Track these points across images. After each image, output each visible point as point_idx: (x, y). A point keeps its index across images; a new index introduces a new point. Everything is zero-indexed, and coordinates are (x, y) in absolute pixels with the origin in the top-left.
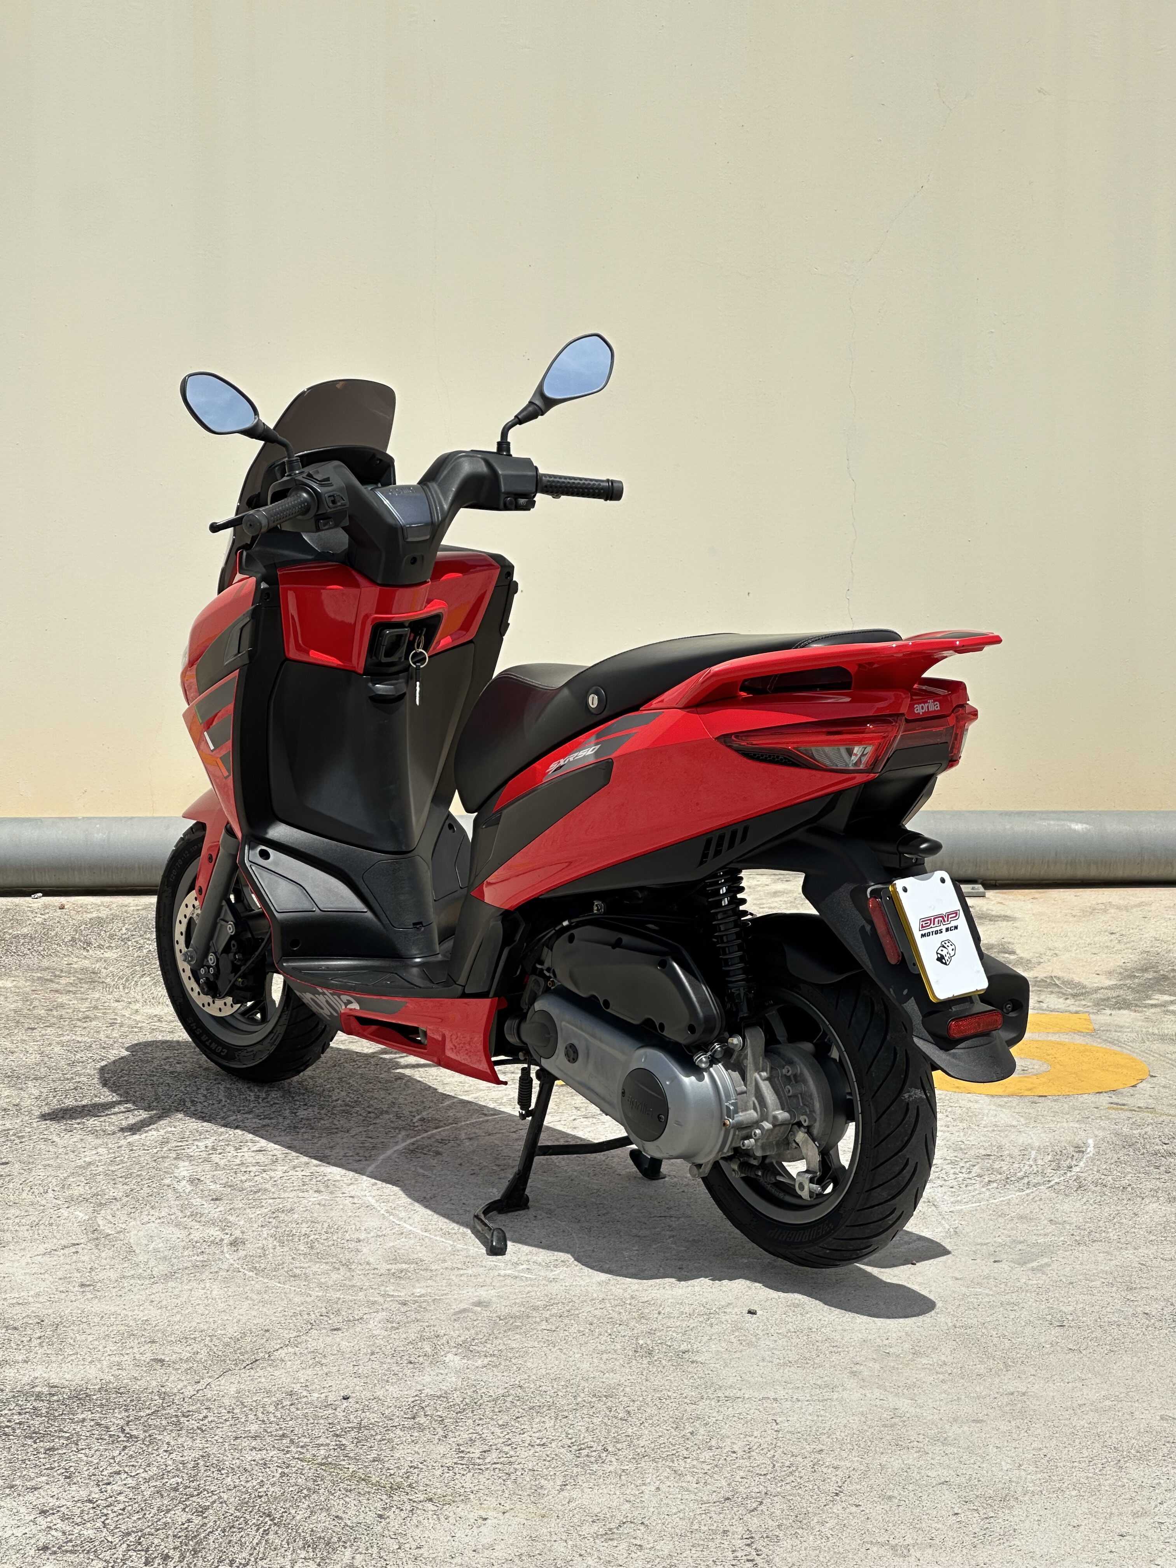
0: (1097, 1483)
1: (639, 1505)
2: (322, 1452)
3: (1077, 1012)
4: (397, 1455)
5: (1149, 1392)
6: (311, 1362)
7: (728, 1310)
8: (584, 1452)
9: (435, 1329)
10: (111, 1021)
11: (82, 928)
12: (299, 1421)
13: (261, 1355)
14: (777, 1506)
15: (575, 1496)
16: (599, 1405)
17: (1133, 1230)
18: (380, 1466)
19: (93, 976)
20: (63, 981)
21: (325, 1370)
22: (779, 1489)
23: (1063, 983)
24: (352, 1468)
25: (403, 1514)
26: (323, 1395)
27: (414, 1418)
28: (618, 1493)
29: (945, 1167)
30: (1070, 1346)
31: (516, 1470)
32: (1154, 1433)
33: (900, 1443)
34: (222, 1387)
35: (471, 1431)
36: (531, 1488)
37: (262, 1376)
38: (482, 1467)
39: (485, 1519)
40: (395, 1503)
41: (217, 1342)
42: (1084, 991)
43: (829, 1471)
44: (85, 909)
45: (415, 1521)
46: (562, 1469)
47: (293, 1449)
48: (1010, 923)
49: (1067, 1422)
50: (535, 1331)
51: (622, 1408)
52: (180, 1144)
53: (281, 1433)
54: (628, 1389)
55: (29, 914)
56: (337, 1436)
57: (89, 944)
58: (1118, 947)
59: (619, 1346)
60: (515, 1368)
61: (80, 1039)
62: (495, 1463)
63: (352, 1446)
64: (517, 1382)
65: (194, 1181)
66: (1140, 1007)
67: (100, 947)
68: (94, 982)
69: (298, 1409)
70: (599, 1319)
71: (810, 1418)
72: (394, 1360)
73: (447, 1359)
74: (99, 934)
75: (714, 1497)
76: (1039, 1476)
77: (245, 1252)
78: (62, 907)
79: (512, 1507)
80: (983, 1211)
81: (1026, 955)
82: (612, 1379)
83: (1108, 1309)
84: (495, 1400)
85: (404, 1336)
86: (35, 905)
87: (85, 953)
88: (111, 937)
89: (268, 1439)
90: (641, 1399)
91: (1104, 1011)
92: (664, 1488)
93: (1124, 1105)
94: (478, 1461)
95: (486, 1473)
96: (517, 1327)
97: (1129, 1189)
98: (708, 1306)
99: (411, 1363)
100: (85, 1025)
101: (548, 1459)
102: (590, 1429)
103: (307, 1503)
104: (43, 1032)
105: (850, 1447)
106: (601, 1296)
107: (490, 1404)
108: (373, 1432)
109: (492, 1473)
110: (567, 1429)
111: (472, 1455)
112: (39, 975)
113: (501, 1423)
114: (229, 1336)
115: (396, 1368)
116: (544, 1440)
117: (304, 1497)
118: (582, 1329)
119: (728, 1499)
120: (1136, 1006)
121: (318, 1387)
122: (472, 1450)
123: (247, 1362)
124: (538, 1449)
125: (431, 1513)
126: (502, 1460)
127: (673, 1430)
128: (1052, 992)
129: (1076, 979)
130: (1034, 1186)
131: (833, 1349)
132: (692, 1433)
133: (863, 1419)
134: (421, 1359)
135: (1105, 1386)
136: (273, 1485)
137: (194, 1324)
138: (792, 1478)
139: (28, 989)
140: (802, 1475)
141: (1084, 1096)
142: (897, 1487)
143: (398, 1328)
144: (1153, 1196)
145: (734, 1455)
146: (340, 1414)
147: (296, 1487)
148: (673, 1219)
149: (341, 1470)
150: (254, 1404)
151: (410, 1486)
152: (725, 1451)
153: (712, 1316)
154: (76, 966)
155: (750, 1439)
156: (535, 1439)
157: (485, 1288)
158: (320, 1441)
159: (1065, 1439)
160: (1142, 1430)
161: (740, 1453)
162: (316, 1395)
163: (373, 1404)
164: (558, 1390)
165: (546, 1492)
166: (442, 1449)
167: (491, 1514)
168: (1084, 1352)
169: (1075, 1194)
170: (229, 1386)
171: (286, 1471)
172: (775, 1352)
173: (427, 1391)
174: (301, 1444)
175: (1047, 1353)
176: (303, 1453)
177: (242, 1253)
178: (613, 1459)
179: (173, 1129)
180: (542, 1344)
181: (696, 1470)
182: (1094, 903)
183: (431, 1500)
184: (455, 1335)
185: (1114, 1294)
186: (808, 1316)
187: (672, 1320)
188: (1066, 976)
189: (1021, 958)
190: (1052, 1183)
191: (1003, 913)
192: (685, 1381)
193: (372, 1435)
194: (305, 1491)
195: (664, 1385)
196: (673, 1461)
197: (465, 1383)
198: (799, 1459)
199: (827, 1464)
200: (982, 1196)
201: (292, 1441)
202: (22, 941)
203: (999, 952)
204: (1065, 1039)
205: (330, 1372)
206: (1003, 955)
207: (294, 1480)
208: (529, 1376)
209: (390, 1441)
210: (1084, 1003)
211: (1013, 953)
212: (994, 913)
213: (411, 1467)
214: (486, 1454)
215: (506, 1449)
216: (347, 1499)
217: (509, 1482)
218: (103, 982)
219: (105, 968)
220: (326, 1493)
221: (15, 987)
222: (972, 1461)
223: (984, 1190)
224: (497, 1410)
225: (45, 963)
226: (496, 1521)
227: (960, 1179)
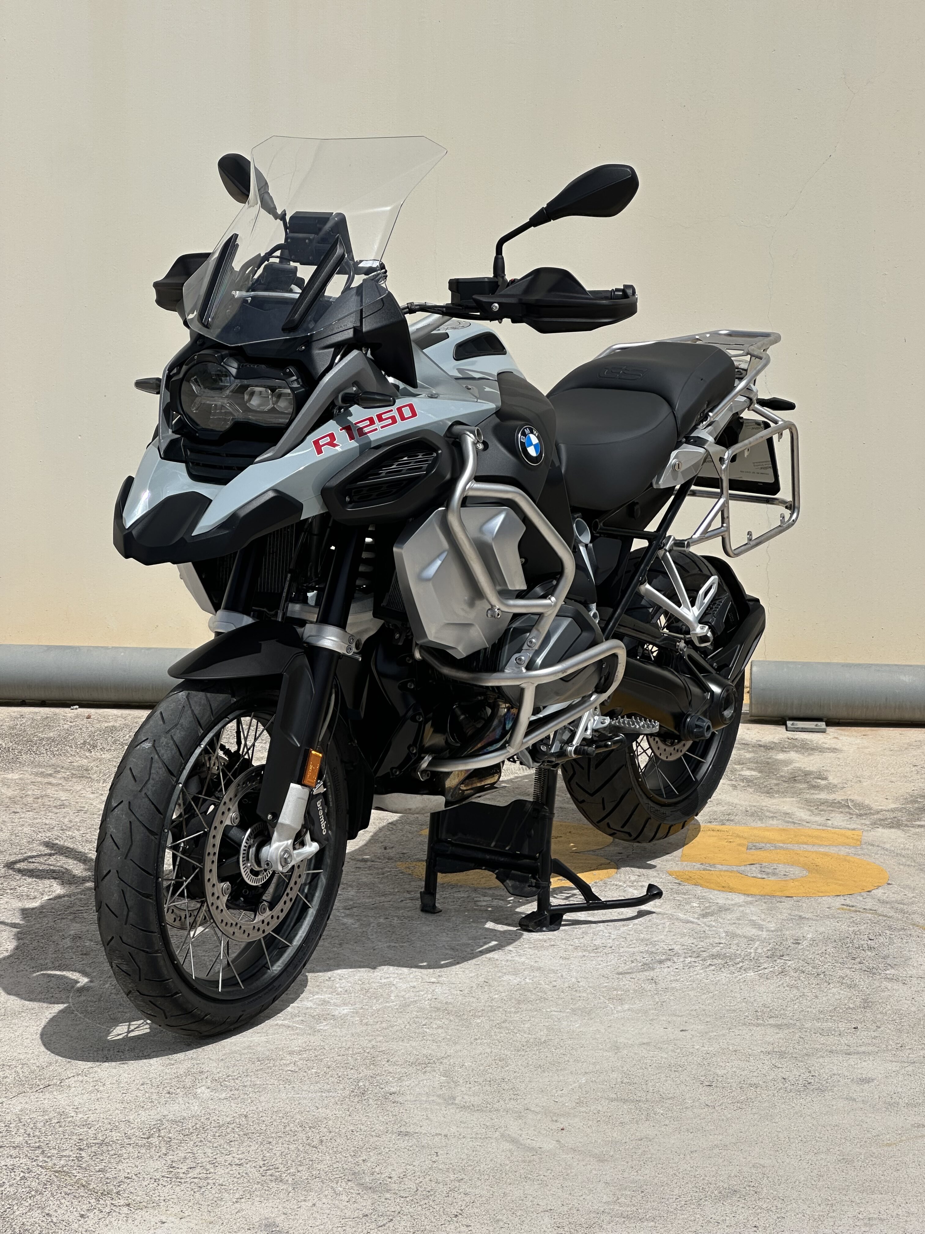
0: (674, 1217)
1: (292, 1217)
2: (62, 1162)
3: (854, 829)
4: (120, 1167)
5: (753, 1143)
6: (91, 1088)
7: (445, 1061)
8: (269, 1172)
9: (203, 1066)
10: (79, 809)
11: (96, 734)
12: (57, 1136)
13: (55, 1081)
14: (403, 1223)
15: (244, 1208)
16: (302, 1136)
17: (809, 1009)
18: (102, 1176)
19: (85, 772)
20: (59, 776)
21: (99, 1096)
22: (411, 1210)
23: (855, 805)
24: (79, 1176)
25: (101, 1216)
26: (87, 1116)
27: (148, 1138)
28: (280, 1207)
29: (680, 952)
30: (708, 1103)
31: (208, 1184)
32: (741, 1178)
33: (529, 1176)
34: (11, 1106)
35: (189, 1150)
36: (212, 1200)
37: (46, 1100)
38: (183, 1181)
39: (164, 1223)
40: (99, 1206)
41: (26, 1069)
42: (869, 812)
43: (460, 1196)
44: (106, 719)
45: (107, 1222)
46: (247, 1185)
47: (41, 1158)
48: (835, 755)
49: (674, 1165)
50: (281, 1071)
51: (318, 1137)
52: (82, 908)
53: (37, 1145)
54: (330, 1122)
55: (62, 721)
56: (81, 1149)
57: (94, 747)
58: (915, 777)
59: (341, 1086)
60: (249, 1101)
61: (47, 822)
62: (194, 1178)
63: (87, 1159)
64: (245, 1113)
65: (76, 938)
66: (908, 827)
67: (102, 749)
68: (82, 777)
69: (60, 1126)
70: (337, 1064)
71: (466, 1151)
72: (156, 1091)
73: (199, 1091)
74: (106, 739)
75: (356, 1215)
76: (629, 1209)
77: (85, 998)
78: (89, 717)
79: (190, 1213)
80: (693, 989)
81: (835, 781)
82: (322, 1112)
83: (755, 1074)
84: (220, 1127)
85: (175, 1071)
86: (69, 715)
87: (88, 754)
88: (114, 742)
89: (25, 1149)
90: (337, 1130)
91: (877, 829)
92: (319, 1204)
93: (853, 906)
94: (181, 1175)
95: (183, 1187)
96: (268, 1067)
97: (822, 976)
98: (430, 1057)
99: (169, 1093)
100: (58, 811)
101: (239, 1176)
102: (284, 1154)
103: (30, 1202)
104: (23, 816)
105: (486, 1177)
106: (349, 1044)
107: (215, 1130)
108: (110, 1148)
109: (188, 1186)
110: (265, 1152)
111: (179, 1170)
112: (43, 770)
113: (215, 1145)
114: (38, 1064)
115: (154, 1097)
116: (242, 1161)
117: (30, 1197)
118: (319, 1071)
119: (367, 1215)
120: (906, 826)
121: (86, 1109)
122: (181, 1166)
123: (41, 1087)
124: (234, 1167)
125: (123, 1215)
126: (200, 1176)
127: (350, 1157)
128: (842, 812)
129: (867, 802)
130: (745, 970)
131: (513, 1096)
132: (364, 1161)
133: (509, 1155)
134: (178, 1090)
135: (721, 1137)
136: (10, 1186)
137: (15, 1054)
138: (426, 1201)
139: (29, 781)
140: (436, 1198)
141: (824, 898)
142: (509, 1212)
143: (173, 1065)
144: (839, 982)
145: (390, 1180)
146: (91, 1132)
147: (28, 1189)
148: (438, 985)
149: (70, 1177)
150: (29, 1120)
151: (118, 1193)
152: (383, 1176)
153: (429, 1065)
154: (75, 764)
155: (408, 1167)
156: (236, 1160)
157: (260, 1035)
158: (64, 1154)
159: (666, 1179)
160: (733, 1175)
161: (395, 1178)
162: (80, 1116)
163: (122, 1125)
164: (275, 1120)
165: (223, 1203)
166: (158, 1164)
167: (172, 1219)
168: (717, 1108)
169: (775, 978)
170: (16, 1105)
171: (27, 1175)
172: (466, 1097)
173: (171, 1117)
174: (49, 1155)
175: (686, 1108)
176: (46, 1162)
177: (83, 998)
178: (290, 1179)
179: (82, 896)
180: (281, 1082)
181: (352, 1191)
182: (913, 740)
183: (128, 1205)
184: (215, 1072)
185: (766, 1062)
186: (507, 1068)
187: (395, 1067)
188: (858, 798)
189: (830, 783)
190: (760, 968)
191: (834, 746)
192: (381, 1118)
193: (108, 1151)
194: (33, 1193)
195: (361, 1120)
196: (338, 1182)
197: (203, 1112)
198: (441, 1186)
199: (461, 1191)
200: (698, 976)
201: (43, 1152)
202: (44, 743)
203: (815, 778)
204: (833, 850)
205: (101, 1098)
206: (816, 780)
207: (29, 1183)
208: (257, 1108)
209: (120, 1156)
210: (863, 821)
211: (826, 779)
212: (826, 746)
213: (125, 1178)
214: (191, 1170)
215: (208, 1167)
216: (63, 1201)
217: (197, 1194)
218: (90, 777)
219: (97, 767)
220: (49, 1195)
221: (20, 779)
222: (580, 1194)
223: (702, 971)
224: (217, 1134)
225: (54, 761)
226: (171, 1225)
227: (687, 962)
